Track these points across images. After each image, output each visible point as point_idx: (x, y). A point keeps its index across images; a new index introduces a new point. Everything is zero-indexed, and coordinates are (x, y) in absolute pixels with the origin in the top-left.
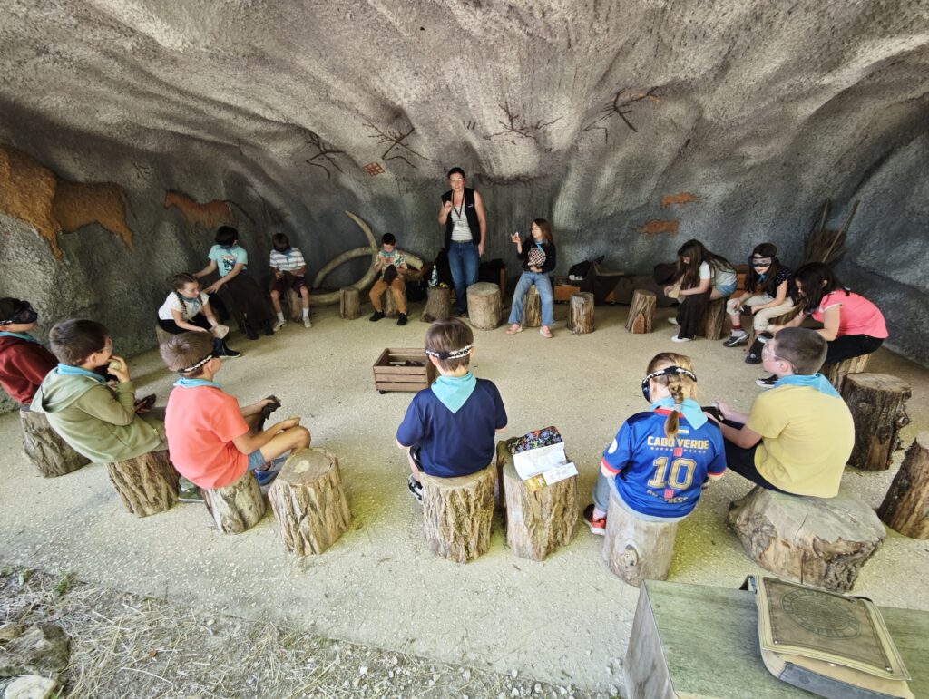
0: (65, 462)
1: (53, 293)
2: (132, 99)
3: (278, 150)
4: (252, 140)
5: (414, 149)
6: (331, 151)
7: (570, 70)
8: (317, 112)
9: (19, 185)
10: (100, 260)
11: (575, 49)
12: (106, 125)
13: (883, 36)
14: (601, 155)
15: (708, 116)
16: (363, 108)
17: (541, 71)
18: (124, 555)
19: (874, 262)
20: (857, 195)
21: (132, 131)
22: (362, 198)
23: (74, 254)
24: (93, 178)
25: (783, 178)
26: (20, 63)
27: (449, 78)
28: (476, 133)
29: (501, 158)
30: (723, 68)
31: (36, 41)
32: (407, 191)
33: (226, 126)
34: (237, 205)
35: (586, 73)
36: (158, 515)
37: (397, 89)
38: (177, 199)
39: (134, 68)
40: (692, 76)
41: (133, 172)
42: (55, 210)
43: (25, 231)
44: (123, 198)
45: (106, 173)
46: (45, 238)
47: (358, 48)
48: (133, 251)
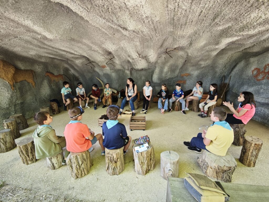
0: (6, 148)
1: (10, 99)
2: (39, 49)
3: (78, 62)
4: (71, 59)
5: (114, 62)
6: (92, 62)
7: (152, 44)
8: (89, 53)
9: (5, 70)
10: (25, 90)
11: (152, 39)
12: (31, 55)
13: (226, 38)
14: (164, 63)
15: (190, 55)
16: (100, 52)
17: (146, 44)
18: (21, 176)
19: (237, 91)
20: (231, 74)
21: (38, 57)
22: (101, 74)
23: (17, 89)
24: (26, 68)
25: (212, 70)
26: (10, 40)
27: (122, 45)
28: (130, 58)
29: (138, 64)
30: (191, 44)
31: (15, 35)
32: (113, 72)
33: (64, 56)
34: (66, 76)
35: (156, 45)
36: (32, 164)
37: (109, 47)
38: (49, 74)
39: (40, 42)
40: (183, 45)
41: (37, 67)
42: (14, 77)
43: (4, 82)
44: (34, 74)
45: (30, 67)
46: (10, 84)
47: (98, 38)
48: (35, 88)
